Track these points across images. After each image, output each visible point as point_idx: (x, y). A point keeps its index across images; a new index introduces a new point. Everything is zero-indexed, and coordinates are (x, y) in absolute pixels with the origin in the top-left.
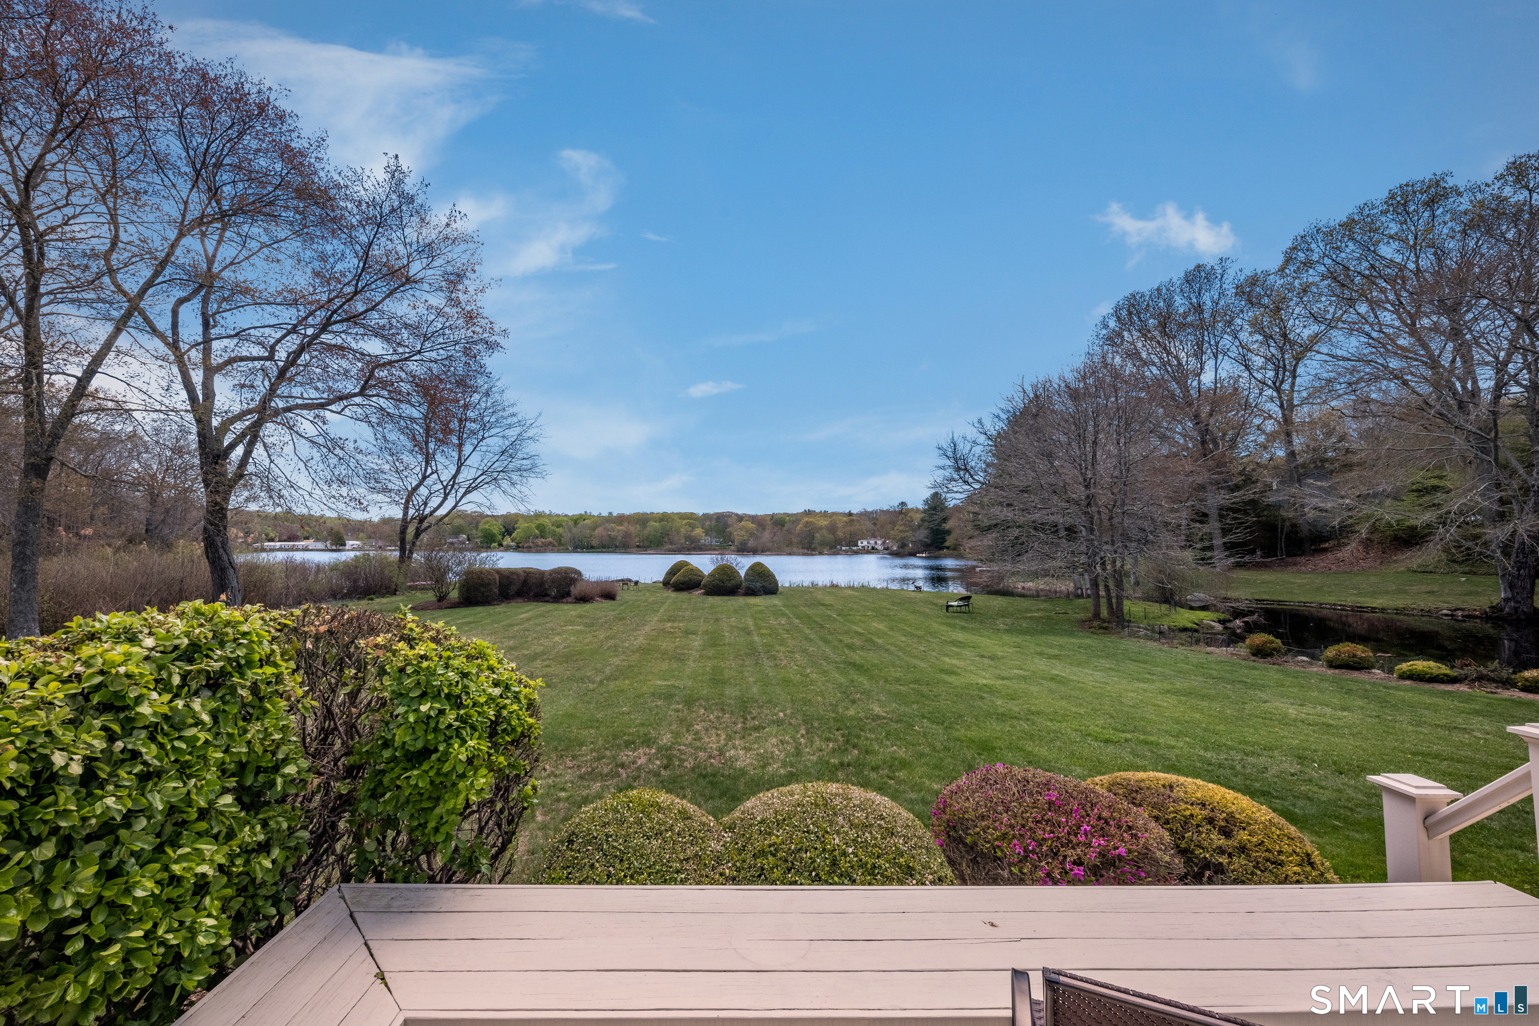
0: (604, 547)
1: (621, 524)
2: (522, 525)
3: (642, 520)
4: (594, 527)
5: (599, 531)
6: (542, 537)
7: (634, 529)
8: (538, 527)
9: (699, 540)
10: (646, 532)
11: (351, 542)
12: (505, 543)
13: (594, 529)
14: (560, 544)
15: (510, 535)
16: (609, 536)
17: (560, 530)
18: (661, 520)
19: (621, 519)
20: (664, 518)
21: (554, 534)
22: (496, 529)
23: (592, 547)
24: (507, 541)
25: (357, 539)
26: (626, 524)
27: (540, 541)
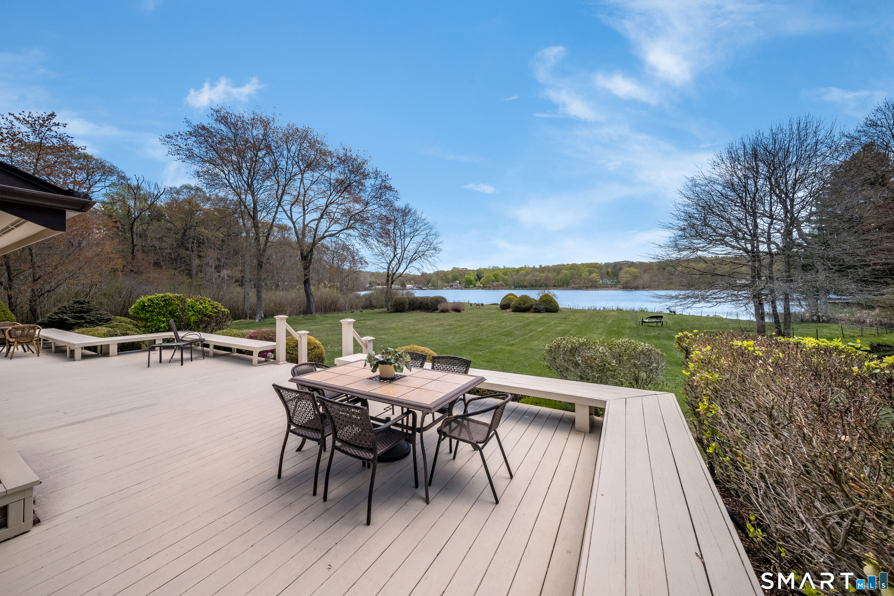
0: (532, 286)
1: (543, 272)
2: (486, 275)
3: (557, 269)
4: (527, 274)
5: (528, 277)
6: (496, 281)
7: (551, 275)
8: (494, 276)
9: (596, 282)
10: (560, 277)
11: (408, 286)
12: (477, 285)
13: (526, 276)
14: (507, 285)
15: (479, 280)
16: (535, 280)
17: (506, 277)
18: (570, 269)
19: (542, 269)
20: (574, 267)
21: (504, 280)
22: (472, 277)
23: (526, 287)
24: (478, 284)
25: (411, 284)
26: (546, 272)
27: (495, 283)
